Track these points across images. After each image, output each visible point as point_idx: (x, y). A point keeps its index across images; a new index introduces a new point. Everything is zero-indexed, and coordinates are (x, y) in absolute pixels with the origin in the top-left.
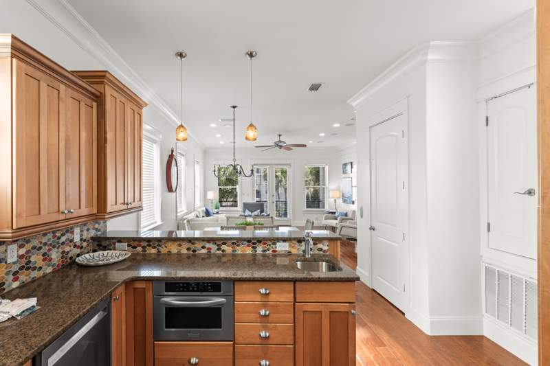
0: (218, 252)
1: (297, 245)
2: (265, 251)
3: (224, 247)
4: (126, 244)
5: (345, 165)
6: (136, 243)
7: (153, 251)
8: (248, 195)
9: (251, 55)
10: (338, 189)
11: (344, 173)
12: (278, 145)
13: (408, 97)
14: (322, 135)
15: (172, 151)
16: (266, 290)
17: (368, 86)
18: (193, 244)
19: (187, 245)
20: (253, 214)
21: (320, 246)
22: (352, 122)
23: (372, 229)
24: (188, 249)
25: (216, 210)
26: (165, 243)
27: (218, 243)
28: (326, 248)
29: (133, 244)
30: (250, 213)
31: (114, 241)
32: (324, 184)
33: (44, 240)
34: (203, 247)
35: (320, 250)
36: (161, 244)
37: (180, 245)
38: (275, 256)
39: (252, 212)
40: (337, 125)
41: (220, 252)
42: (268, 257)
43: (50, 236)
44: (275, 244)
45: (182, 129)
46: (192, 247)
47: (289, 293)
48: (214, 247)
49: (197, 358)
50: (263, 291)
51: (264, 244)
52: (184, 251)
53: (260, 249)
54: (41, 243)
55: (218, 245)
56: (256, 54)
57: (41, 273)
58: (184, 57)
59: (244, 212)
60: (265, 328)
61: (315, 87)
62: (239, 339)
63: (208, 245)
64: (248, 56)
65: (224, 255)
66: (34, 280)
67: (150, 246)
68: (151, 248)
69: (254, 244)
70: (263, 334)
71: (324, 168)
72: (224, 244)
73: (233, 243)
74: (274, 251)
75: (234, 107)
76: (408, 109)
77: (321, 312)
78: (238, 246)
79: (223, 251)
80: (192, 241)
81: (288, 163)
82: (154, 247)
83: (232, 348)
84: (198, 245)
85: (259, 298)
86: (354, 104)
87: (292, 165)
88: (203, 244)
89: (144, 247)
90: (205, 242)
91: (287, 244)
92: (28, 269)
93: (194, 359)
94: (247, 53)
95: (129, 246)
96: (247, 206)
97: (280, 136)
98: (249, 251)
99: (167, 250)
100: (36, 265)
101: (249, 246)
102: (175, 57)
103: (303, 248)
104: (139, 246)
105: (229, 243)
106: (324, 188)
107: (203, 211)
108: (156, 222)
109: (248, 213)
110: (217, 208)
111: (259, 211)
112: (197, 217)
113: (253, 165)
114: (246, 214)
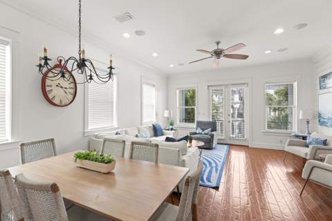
8: (204, 114)
11: (322, 88)
15: (60, 61)
20: (203, 133)
25: (171, 127)
30: (201, 131)
32: (292, 103)
39: (203, 130)
59: (197, 129)
71: (292, 85)
81: (245, 82)
87: (250, 84)
96: (200, 124)
106: (292, 108)
107: (150, 127)
108: (7, 140)
109: (199, 131)
110: (172, 125)
111: (210, 129)
112: (117, 134)
113: (208, 86)
114: (197, 132)
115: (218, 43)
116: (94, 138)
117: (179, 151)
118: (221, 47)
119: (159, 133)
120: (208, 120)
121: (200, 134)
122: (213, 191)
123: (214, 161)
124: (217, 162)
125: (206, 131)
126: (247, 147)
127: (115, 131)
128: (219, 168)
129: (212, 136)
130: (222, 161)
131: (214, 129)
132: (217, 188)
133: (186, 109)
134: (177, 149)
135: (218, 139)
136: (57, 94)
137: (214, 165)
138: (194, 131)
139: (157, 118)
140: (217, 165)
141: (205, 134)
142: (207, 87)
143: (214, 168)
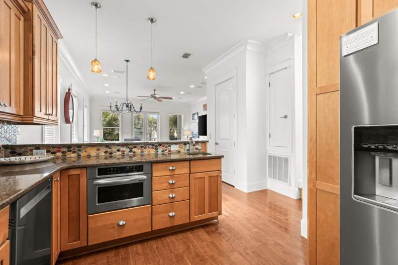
0: (130, 153)
1: (184, 147)
2: (163, 151)
3: (134, 150)
4: (45, 150)
5: (194, 114)
6: (55, 150)
7: (73, 155)
9: (152, 21)
10: (189, 130)
11: (193, 119)
12: (153, 96)
13: (237, 68)
14: (182, 93)
15: (69, 89)
16: (173, 167)
17: (218, 58)
18: (110, 148)
19: (105, 149)
21: (197, 146)
22: (201, 85)
23: (217, 144)
24: (106, 152)
26: (85, 148)
27: (130, 147)
28: (200, 148)
29: (52, 150)
31: (31, 148)
32: (181, 127)
34: (118, 151)
35: (197, 149)
36: (81, 149)
37: (99, 150)
38: (170, 154)
40: (192, 86)
41: (132, 153)
42: (166, 155)
44: (170, 146)
45: (97, 62)
46: (109, 151)
47: (187, 168)
48: (127, 150)
49: (123, 221)
50: (171, 168)
51: (163, 146)
52: (102, 154)
53: (160, 150)
55: (130, 149)
56: (155, 21)
58: (99, 8)
60: (172, 192)
61: (186, 56)
62: (155, 202)
63: (122, 149)
64: (149, 21)
65: (134, 156)
67: (70, 151)
68: (71, 153)
69: (156, 146)
70: (171, 196)
71: (180, 116)
72: (135, 147)
73: (141, 147)
74: (170, 151)
75: (127, 61)
76: (237, 75)
77: (204, 177)
78: (145, 148)
79: (134, 152)
80: (109, 146)
81: (158, 111)
82: (74, 152)
83: (150, 209)
84: (114, 149)
85: (168, 173)
86: (206, 72)
87: (160, 113)
88: (118, 148)
89: (63, 152)
90: (120, 147)
91: (178, 146)
93: (122, 222)
94: (149, 19)
95: (47, 152)
97: (155, 90)
98: (153, 151)
99: (87, 154)
101: (152, 148)
102: (90, 5)
103: (187, 148)
104: (59, 151)
105: (139, 146)
106: (181, 129)
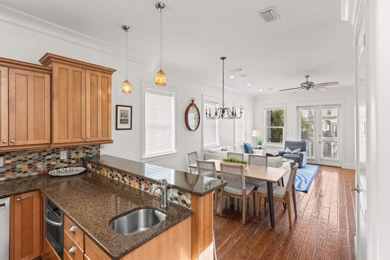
0: (122, 181)
2: (145, 189)
8: (292, 134)
15: (193, 101)
18: (112, 171)
20: (292, 152)
21: (184, 197)
25: (259, 146)
27: (123, 174)
28: (189, 202)
30: (290, 151)
33: (31, 156)
35: (184, 202)
36: (101, 168)
37: (108, 171)
39: (292, 150)
43: (36, 155)
44: (151, 184)
46: (112, 174)
48: (121, 177)
51: (146, 183)
52: (109, 176)
53: (143, 187)
54: (26, 158)
57: (26, 175)
59: (285, 149)
63: (118, 175)
66: (18, 178)
67: (98, 168)
69: (140, 180)
72: (125, 176)
73: (129, 176)
75: (223, 58)
78: (132, 180)
79: (125, 181)
90: (117, 172)
92: (13, 172)
94: (156, 7)
96: (288, 144)
98: (137, 186)
99: (103, 173)
100: (22, 170)
101: (137, 181)
107: (242, 146)
108: (172, 151)
109: (288, 150)
110: (260, 144)
111: (300, 149)
112: (222, 150)
113: (297, 107)
114: (286, 151)
115: (307, 77)
116: (208, 153)
117: (277, 163)
118: (310, 80)
119: (249, 151)
120: (297, 141)
121: (289, 153)
122: (303, 194)
123: (304, 177)
124: (307, 177)
125: (295, 151)
126: (341, 168)
127: (221, 148)
128: (308, 182)
129: (302, 156)
130: (311, 177)
131: (303, 149)
132: (306, 192)
133: (271, 129)
134: (276, 162)
135: (308, 160)
136: (192, 123)
137: (303, 179)
138: (282, 150)
139: (246, 138)
140: (306, 179)
141: (294, 154)
142: (295, 108)
143: (304, 181)
